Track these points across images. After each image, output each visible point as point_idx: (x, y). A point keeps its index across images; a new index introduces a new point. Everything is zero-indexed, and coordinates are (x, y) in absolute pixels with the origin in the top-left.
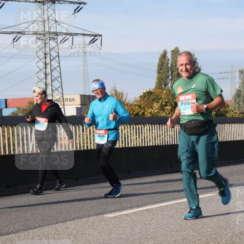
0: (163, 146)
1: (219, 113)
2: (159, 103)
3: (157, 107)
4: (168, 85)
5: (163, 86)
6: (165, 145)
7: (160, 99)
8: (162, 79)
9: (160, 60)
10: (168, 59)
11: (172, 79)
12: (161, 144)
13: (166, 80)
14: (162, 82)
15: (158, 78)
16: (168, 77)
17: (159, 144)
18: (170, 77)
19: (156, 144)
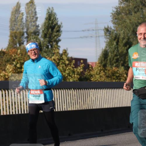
0: (19, 115)
1: (82, 77)
2: (13, 65)
3: (11, 70)
4: (23, 44)
5: (18, 45)
6: (21, 114)
7: (14, 60)
8: (16, 37)
9: (12, 15)
10: (22, 14)
11: (27, 37)
12: (17, 113)
13: (20, 38)
14: (16, 40)
15: (11, 36)
16: (23, 35)
17: (14, 113)
18: (26, 35)
19: (11, 113)
